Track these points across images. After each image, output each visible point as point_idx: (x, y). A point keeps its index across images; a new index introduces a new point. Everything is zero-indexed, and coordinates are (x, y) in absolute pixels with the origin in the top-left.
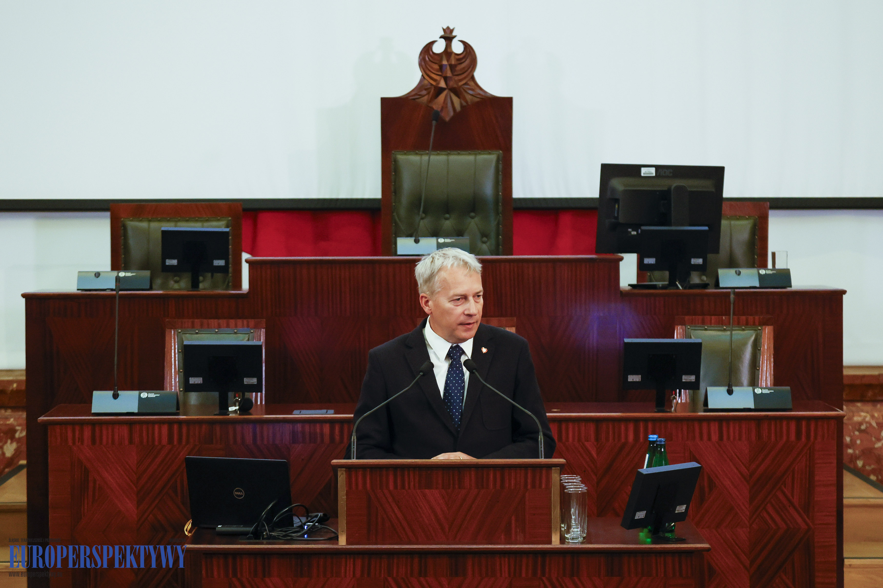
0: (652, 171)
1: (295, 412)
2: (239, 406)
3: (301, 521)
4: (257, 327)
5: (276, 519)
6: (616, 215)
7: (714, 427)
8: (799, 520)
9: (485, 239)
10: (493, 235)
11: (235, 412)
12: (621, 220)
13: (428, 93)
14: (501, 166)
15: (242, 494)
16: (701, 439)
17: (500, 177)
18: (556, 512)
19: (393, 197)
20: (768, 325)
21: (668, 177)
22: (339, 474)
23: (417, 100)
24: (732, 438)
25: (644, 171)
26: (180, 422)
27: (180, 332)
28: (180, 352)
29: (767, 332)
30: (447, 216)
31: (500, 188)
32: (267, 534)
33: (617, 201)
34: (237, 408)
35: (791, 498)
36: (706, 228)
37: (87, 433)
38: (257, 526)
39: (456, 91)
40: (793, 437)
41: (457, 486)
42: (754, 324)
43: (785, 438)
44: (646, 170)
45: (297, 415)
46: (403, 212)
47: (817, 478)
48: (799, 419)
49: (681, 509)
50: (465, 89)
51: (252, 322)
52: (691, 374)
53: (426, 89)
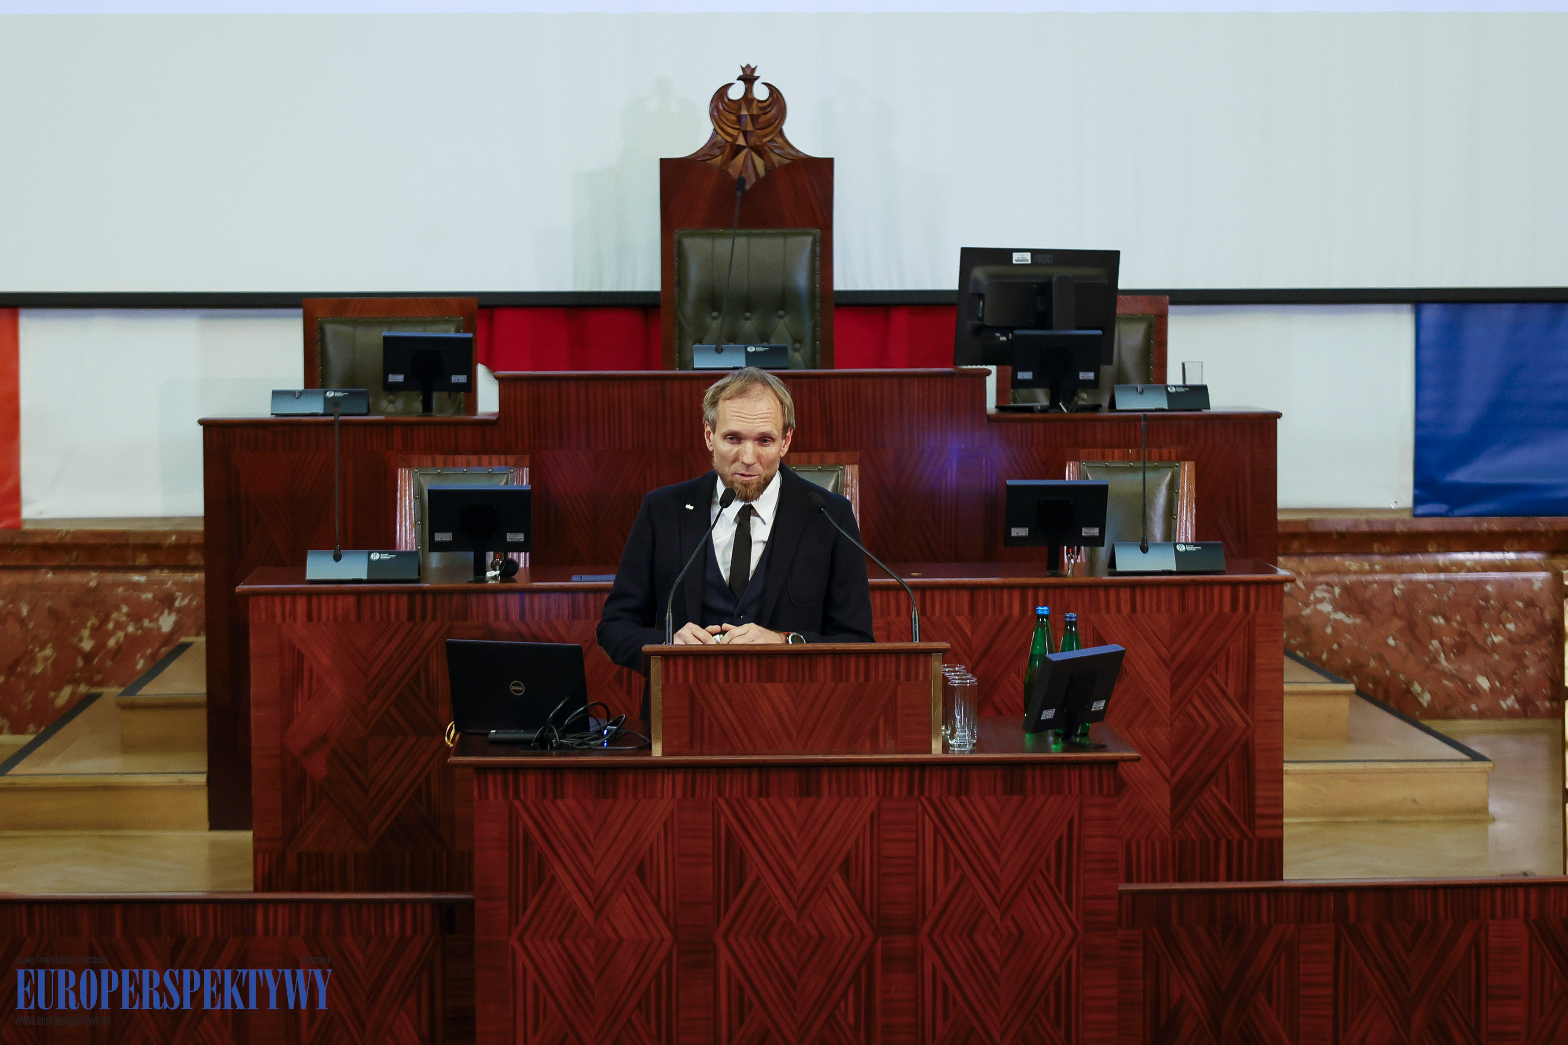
0: (1028, 256)
1: (574, 578)
2: (500, 570)
3: (599, 723)
4: (518, 465)
5: (567, 722)
6: (981, 316)
7: (1125, 594)
8: (1236, 717)
9: (797, 345)
10: (808, 340)
11: (495, 578)
12: (987, 322)
13: (722, 153)
14: (818, 249)
15: (521, 689)
16: (1108, 610)
17: (818, 263)
18: (937, 712)
19: (677, 290)
20: (1187, 460)
21: (1046, 265)
22: (653, 662)
23: (707, 162)
24: (1147, 610)
25: (1016, 257)
26: (424, 592)
27: (416, 472)
28: (417, 498)
29: (1187, 470)
30: (748, 314)
31: (818, 277)
32: (556, 741)
33: (981, 296)
34: (498, 572)
35: (1224, 686)
36: (1100, 332)
37: (301, 604)
38: (542, 732)
39: (759, 151)
40: (1227, 608)
41: (807, 678)
42: (1170, 459)
43: (1216, 609)
44: (1019, 256)
45: (576, 582)
46: (689, 310)
47: (1258, 661)
48: (1234, 584)
49: (1099, 705)
50: (771, 147)
51: (511, 459)
52: (1091, 525)
53: (719, 148)
